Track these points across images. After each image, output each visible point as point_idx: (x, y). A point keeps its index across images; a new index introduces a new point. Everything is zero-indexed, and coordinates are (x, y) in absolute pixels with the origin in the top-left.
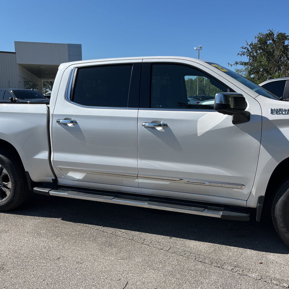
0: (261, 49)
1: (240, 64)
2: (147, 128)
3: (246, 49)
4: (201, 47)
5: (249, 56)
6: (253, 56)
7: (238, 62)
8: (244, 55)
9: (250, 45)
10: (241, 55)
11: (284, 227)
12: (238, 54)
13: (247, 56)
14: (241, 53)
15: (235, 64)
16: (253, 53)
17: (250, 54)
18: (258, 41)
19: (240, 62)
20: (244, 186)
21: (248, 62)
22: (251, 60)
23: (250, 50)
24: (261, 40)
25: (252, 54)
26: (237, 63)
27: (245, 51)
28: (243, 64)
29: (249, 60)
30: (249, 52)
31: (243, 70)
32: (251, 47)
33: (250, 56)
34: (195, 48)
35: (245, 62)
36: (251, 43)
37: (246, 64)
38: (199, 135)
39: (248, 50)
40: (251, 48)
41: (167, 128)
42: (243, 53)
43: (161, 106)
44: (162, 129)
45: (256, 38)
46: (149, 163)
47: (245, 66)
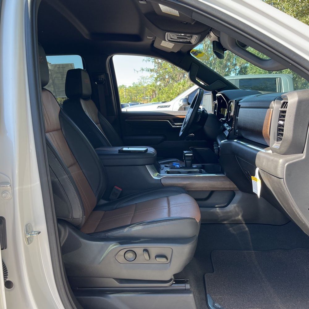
1: (146, 71)
5: (154, 63)
7: (144, 69)
8: (149, 61)
10: (146, 61)
12: (143, 60)
15: (140, 71)
19: (146, 69)
21: (154, 69)
28: (148, 71)
31: (149, 77)
47: (152, 72)
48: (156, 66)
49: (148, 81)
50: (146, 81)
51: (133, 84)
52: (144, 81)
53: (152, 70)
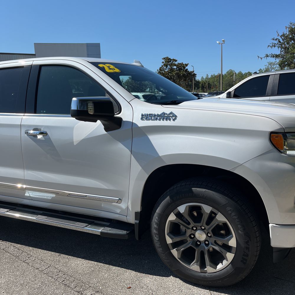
0: (292, 40)
1: (271, 57)
2: (29, 136)
3: (277, 40)
4: (223, 41)
5: (280, 48)
6: (285, 47)
7: (269, 55)
8: (275, 46)
9: (281, 36)
10: (271, 47)
11: (160, 247)
12: (269, 46)
13: (278, 47)
14: (271, 45)
15: (265, 57)
16: (285, 44)
17: (281, 45)
18: (289, 31)
19: (271, 55)
20: (121, 200)
21: (280, 54)
22: (283, 52)
23: (282, 41)
24: (292, 30)
25: (283, 45)
26: (267, 56)
27: (276, 42)
28: (274, 57)
29: (281, 52)
30: (280, 44)
31: (277, 62)
32: (283, 37)
33: (282, 48)
34: (218, 42)
35: (276, 55)
36: (283, 34)
37: (277, 56)
38: (75, 144)
39: (280, 42)
40: (283, 39)
41: (47, 136)
42: (273, 45)
43: (45, 112)
44: (42, 137)
45: (287, 28)
46: (34, 174)
47: (277, 58)
48: (282, 51)
49: (276, 67)
50: (274, 67)
51: (259, 71)
52: (271, 67)
53: (278, 55)
